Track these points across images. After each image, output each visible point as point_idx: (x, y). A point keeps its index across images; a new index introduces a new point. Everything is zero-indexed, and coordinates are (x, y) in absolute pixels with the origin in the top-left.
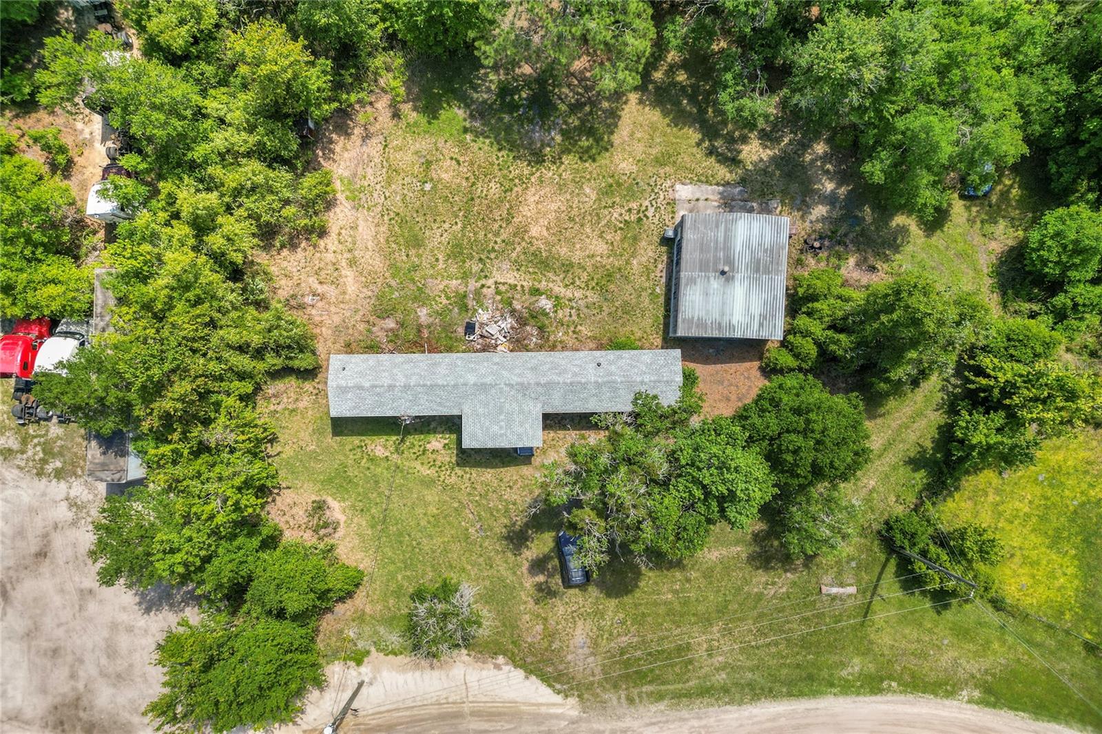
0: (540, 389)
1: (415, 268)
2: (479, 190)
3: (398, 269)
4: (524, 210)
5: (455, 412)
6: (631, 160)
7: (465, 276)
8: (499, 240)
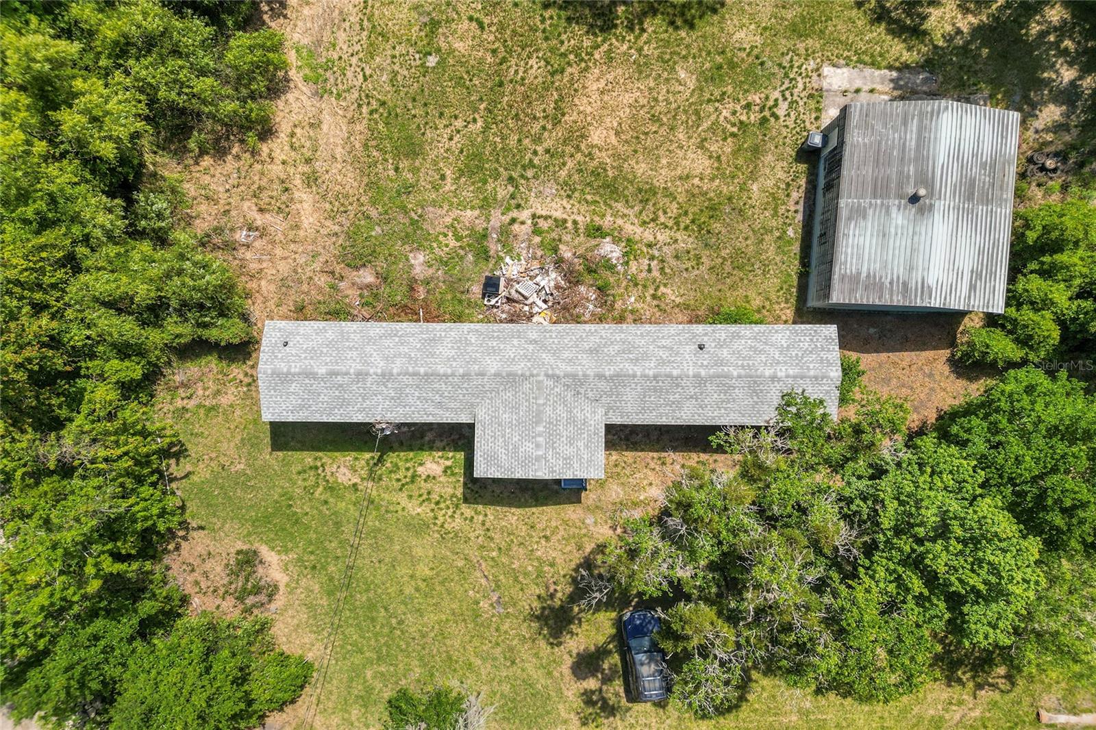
0: (602, 385)
1: (408, 189)
2: (512, 71)
3: (381, 191)
4: (582, 103)
5: (464, 419)
6: (753, 27)
7: (486, 205)
8: (540, 149)
